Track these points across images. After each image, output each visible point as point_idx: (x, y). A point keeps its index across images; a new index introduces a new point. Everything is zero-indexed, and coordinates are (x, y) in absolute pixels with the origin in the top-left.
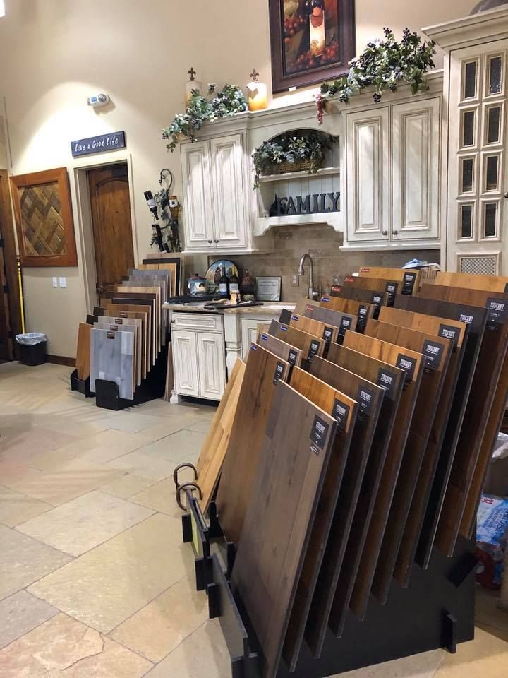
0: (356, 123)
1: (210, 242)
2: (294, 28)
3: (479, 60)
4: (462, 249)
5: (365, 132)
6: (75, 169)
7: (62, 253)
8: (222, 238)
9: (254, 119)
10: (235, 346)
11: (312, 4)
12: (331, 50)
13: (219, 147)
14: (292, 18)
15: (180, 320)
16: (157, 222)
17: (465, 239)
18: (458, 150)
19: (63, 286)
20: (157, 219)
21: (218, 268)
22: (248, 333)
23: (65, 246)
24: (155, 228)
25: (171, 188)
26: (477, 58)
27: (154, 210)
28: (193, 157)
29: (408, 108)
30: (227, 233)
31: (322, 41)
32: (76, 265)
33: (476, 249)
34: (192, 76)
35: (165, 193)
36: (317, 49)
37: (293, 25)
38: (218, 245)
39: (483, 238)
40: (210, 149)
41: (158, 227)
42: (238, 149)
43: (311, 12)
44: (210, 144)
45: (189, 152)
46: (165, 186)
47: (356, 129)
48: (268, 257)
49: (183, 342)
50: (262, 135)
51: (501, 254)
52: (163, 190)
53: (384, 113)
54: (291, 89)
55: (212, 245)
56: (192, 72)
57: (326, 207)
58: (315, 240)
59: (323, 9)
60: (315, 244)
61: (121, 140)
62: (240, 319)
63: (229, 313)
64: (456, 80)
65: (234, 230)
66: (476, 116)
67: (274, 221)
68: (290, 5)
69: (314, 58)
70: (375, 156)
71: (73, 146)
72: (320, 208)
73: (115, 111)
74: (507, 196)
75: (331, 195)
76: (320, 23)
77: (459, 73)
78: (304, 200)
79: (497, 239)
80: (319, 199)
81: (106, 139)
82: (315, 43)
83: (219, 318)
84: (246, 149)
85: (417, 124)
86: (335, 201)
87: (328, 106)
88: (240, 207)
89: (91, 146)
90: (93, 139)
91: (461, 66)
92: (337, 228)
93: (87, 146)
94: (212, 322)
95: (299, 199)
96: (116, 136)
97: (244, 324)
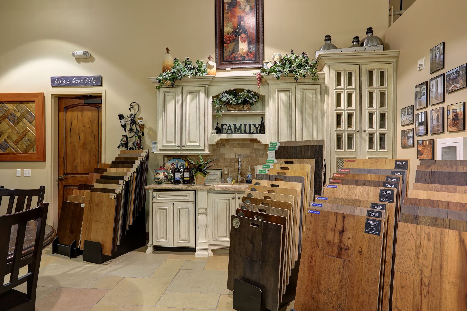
0: (278, 91)
1: (178, 147)
2: (229, 40)
3: (343, 71)
4: (338, 155)
5: (282, 95)
6: (52, 95)
7: (31, 152)
8: (187, 145)
9: (215, 80)
10: (204, 211)
11: (241, 31)
12: (251, 54)
13: (189, 93)
14: (228, 35)
15: (159, 196)
16: (125, 134)
17: (339, 150)
18: (335, 109)
19: (27, 175)
20: (125, 131)
21: (173, 163)
22: (214, 201)
23: (35, 148)
24: (125, 137)
25: (137, 114)
26: (342, 71)
27: (124, 126)
28: (169, 97)
29: (305, 87)
30: (191, 142)
31: (246, 49)
32: (44, 160)
33: (345, 155)
34: (168, 51)
35: (133, 116)
36: (243, 52)
37: (229, 38)
38: (184, 148)
39: (348, 150)
40: (182, 92)
41: (126, 136)
42: (202, 95)
43: (240, 35)
44: (182, 90)
45: (165, 93)
46: (133, 112)
47: (277, 93)
48: (208, 157)
49: (161, 211)
50: (216, 90)
51: (356, 157)
52: (132, 115)
53: (293, 87)
54: (227, 69)
55: (179, 148)
56: (168, 49)
57: (252, 131)
58: (240, 148)
59: (247, 35)
60: (239, 151)
61: (99, 81)
62: (208, 194)
63: (202, 190)
64: (333, 78)
65: (197, 140)
66: (343, 95)
67: (224, 136)
68: (228, 29)
69: (241, 56)
70: (288, 107)
71: (53, 80)
72: (248, 131)
73: (95, 62)
74: (358, 131)
75: (255, 125)
76: (245, 41)
77: (334, 75)
78: (238, 127)
79: (353, 150)
80: (248, 127)
81: (85, 79)
82: (242, 49)
83: (192, 193)
84: (207, 96)
85: (309, 95)
86: (257, 129)
87: (263, 80)
88: (202, 127)
89: (71, 82)
90: (73, 77)
91: (335, 72)
92: (263, 142)
93: (66, 81)
94: (186, 196)
95: (235, 126)
96: (95, 78)
97: (213, 196)
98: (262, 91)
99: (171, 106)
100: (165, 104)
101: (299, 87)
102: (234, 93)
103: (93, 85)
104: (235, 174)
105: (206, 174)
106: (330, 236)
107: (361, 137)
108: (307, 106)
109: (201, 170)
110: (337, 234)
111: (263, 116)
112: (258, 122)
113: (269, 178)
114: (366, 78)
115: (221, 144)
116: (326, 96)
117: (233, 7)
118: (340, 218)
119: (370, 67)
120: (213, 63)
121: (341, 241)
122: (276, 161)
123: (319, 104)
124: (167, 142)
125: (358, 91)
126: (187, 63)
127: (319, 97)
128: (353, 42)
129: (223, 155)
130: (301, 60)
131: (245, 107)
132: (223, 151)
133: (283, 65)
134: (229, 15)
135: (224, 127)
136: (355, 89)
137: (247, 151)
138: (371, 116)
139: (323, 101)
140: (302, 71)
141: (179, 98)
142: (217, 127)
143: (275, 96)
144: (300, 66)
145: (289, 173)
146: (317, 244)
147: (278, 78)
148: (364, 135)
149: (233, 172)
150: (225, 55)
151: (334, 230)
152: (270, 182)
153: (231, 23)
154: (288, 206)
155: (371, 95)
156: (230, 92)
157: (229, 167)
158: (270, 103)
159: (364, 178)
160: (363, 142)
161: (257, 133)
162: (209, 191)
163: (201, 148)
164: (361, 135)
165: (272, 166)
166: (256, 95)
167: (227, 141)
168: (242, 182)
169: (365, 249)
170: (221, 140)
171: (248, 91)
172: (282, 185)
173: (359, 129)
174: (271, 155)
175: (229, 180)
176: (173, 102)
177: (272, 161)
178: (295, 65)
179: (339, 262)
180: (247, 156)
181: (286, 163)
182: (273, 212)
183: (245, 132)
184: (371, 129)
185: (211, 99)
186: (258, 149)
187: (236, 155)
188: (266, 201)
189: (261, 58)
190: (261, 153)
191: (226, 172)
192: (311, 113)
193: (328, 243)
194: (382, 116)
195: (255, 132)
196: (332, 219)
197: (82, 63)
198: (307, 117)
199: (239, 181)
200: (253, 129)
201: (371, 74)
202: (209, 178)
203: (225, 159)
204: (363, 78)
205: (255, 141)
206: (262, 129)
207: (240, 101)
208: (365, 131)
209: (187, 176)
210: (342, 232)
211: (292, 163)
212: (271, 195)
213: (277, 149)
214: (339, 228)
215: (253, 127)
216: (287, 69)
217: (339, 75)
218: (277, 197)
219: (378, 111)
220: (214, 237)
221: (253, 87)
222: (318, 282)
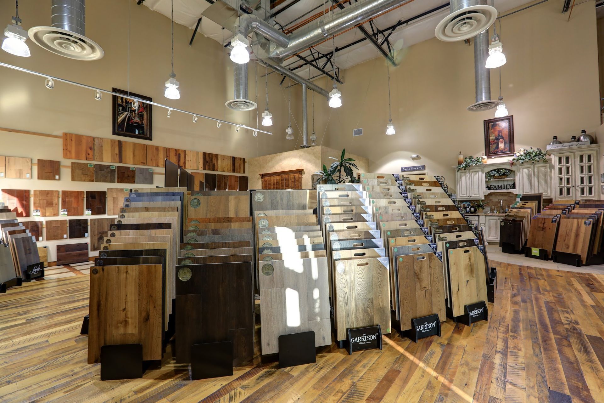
0: (523, 168)
1: (468, 197)
2: (493, 143)
3: (563, 157)
4: (560, 198)
5: (525, 170)
9: (486, 165)
10: (484, 224)
11: (500, 138)
12: (507, 149)
13: (473, 172)
14: (493, 141)
17: (561, 196)
18: (558, 176)
21: (465, 204)
28: (463, 174)
29: (539, 166)
30: (475, 194)
31: (503, 147)
33: (565, 198)
39: (566, 196)
40: (469, 172)
42: (480, 173)
43: (500, 140)
45: (461, 173)
48: (484, 201)
50: (487, 170)
53: (532, 166)
54: (492, 158)
56: (460, 152)
57: (508, 188)
59: (504, 139)
60: (501, 197)
61: (424, 168)
62: (485, 217)
63: (482, 215)
64: (556, 160)
65: (478, 194)
66: (563, 169)
67: (492, 191)
68: (492, 138)
69: (500, 150)
70: (529, 176)
71: (402, 169)
72: (505, 188)
73: (421, 160)
74: (574, 186)
75: (510, 185)
76: (502, 143)
77: (557, 159)
78: (500, 186)
79: (571, 196)
80: (505, 186)
81: (417, 168)
82: (501, 147)
83: (477, 217)
84: (483, 173)
85: (543, 169)
86: (511, 187)
87: (514, 164)
88: (480, 187)
89: (410, 169)
90: (411, 167)
91: (557, 158)
92: (515, 193)
93: (408, 169)
94: (474, 218)
95: (498, 186)
96: (422, 166)
97: (488, 218)
98: (513, 168)
99: (463, 178)
100: (460, 178)
101: (536, 165)
102: (497, 171)
103: (421, 170)
104: (498, 209)
105: (483, 209)
106: (540, 225)
107: (576, 189)
108: (541, 175)
109: (481, 207)
110: (542, 224)
111: (514, 180)
112: (511, 183)
113: (517, 208)
114: (578, 159)
115: (490, 194)
116: (552, 169)
117: (495, 126)
118: (543, 219)
119: (581, 153)
120: (485, 157)
121: (543, 226)
122: (520, 202)
123: (549, 173)
124: (462, 195)
125: (573, 166)
126: (471, 158)
127: (549, 170)
128: (572, 139)
129: (491, 200)
130: (537, 152)
131: (504, 177)
132: (491, 198)
133: (526, 156)
134: (492, 131)
135: (492, 186)
136: (571, 165)
137: (506, 198)
138: (582, 179)
139: (551, 171)
140: (537, 159)
141: (468, 174)
142: (488, 186)
143: (521, 171)
144: (536, 155)
145: (525, 206)
146: (535, 228)
147: (522, 163)
148: (577, 188)
149: (498, 208)
150: (491, 151)
151: (541, 223)
152: (517, 210)
153: (494, 134)
154: (524, 217)
155: (582, 168)
156: (495, 170)
157: (495, 206)
158: (518, 174)
159: (559, 207)
160: (577, 192)
161: (511, 189)
162: (486, 216)
163: (480, 197)
164: (575, 188)
165: (518, 204)
166: (510, 171)
167: (494, 193)
168: (503, 213)
169: (551, 228)
170: (491, 193)
171: (506, 169)
172: (522, 210)
173: (574, 185)
174: (518, 199)
175: (495, 212)
176: (465, 176)
177: (518, 202)
178: (532, 156)
179: (542, 232)
180: (506, 200)
181: (525, 202)
182: (518, 219)
183: (504, 189)
184: (582, 185)
185: (484, 174)
186: (512, 197)
187: (499, 200)
188: (515, 216)
189: (512, 150)
190: (514, 198)
191: (493, 208)
192: (544, 178)
193: (539, 227)
194: (590, 178)
195: (510, 188)
196: (541, 220)
197: (415, 160)
198: (541, 180)
199: (501, 212)
200: (508, 187)
201: (582, 157)
202: (484, 210)
203: (492, 202)
204: (576, 159)
205: (510, 193)
206: (514, 186)
207: (501, 174)
208: (578, 186)
209: (473, 210)
210: (544, 223)
211: (527, 202)
212: (518, 214)
213: (521, 197)
214: (543, 222)
215: (508, 186)
216: (528, 158)
217: (560, 159)
218: (520, 214)
219: (587, 176)
220: (489, 236)
221: (508, 167)
222: (535, 239)
